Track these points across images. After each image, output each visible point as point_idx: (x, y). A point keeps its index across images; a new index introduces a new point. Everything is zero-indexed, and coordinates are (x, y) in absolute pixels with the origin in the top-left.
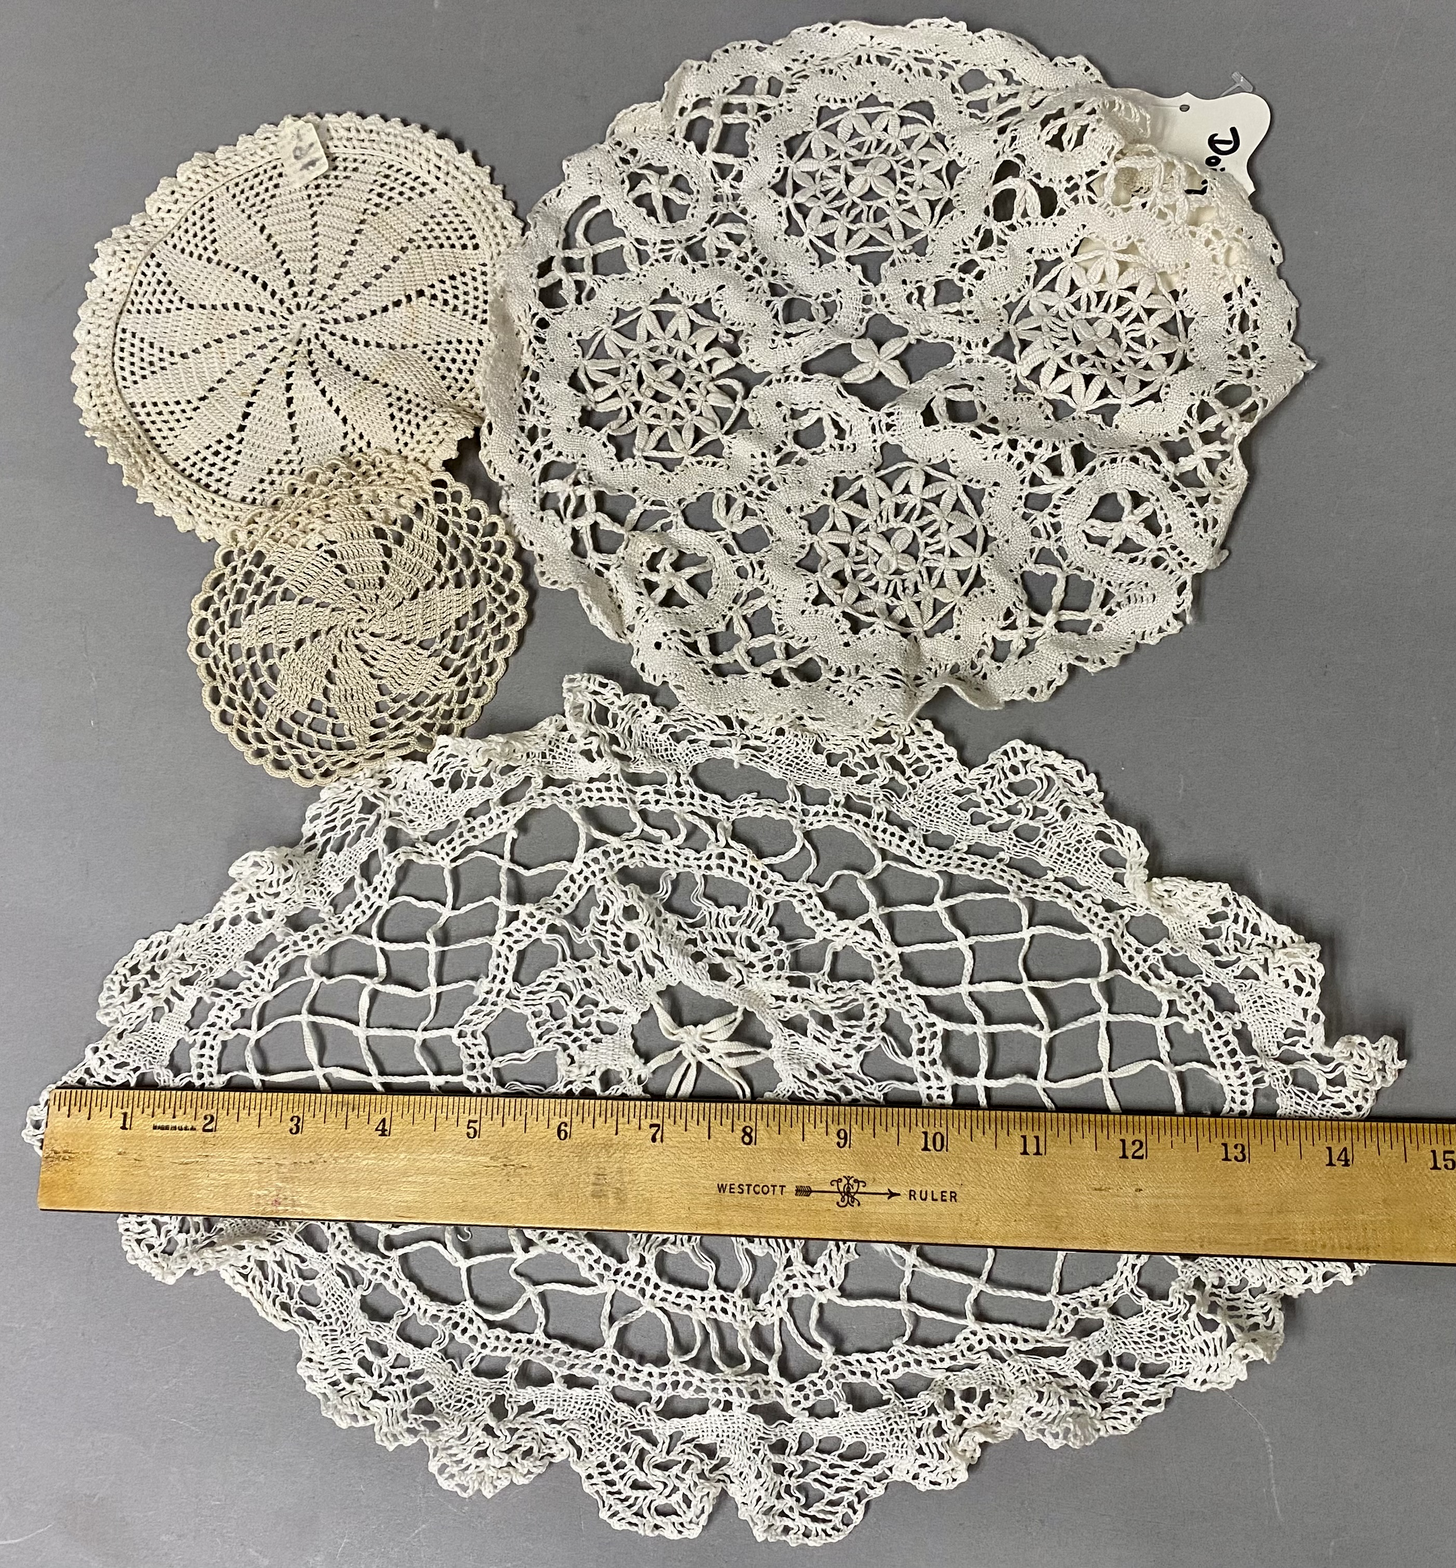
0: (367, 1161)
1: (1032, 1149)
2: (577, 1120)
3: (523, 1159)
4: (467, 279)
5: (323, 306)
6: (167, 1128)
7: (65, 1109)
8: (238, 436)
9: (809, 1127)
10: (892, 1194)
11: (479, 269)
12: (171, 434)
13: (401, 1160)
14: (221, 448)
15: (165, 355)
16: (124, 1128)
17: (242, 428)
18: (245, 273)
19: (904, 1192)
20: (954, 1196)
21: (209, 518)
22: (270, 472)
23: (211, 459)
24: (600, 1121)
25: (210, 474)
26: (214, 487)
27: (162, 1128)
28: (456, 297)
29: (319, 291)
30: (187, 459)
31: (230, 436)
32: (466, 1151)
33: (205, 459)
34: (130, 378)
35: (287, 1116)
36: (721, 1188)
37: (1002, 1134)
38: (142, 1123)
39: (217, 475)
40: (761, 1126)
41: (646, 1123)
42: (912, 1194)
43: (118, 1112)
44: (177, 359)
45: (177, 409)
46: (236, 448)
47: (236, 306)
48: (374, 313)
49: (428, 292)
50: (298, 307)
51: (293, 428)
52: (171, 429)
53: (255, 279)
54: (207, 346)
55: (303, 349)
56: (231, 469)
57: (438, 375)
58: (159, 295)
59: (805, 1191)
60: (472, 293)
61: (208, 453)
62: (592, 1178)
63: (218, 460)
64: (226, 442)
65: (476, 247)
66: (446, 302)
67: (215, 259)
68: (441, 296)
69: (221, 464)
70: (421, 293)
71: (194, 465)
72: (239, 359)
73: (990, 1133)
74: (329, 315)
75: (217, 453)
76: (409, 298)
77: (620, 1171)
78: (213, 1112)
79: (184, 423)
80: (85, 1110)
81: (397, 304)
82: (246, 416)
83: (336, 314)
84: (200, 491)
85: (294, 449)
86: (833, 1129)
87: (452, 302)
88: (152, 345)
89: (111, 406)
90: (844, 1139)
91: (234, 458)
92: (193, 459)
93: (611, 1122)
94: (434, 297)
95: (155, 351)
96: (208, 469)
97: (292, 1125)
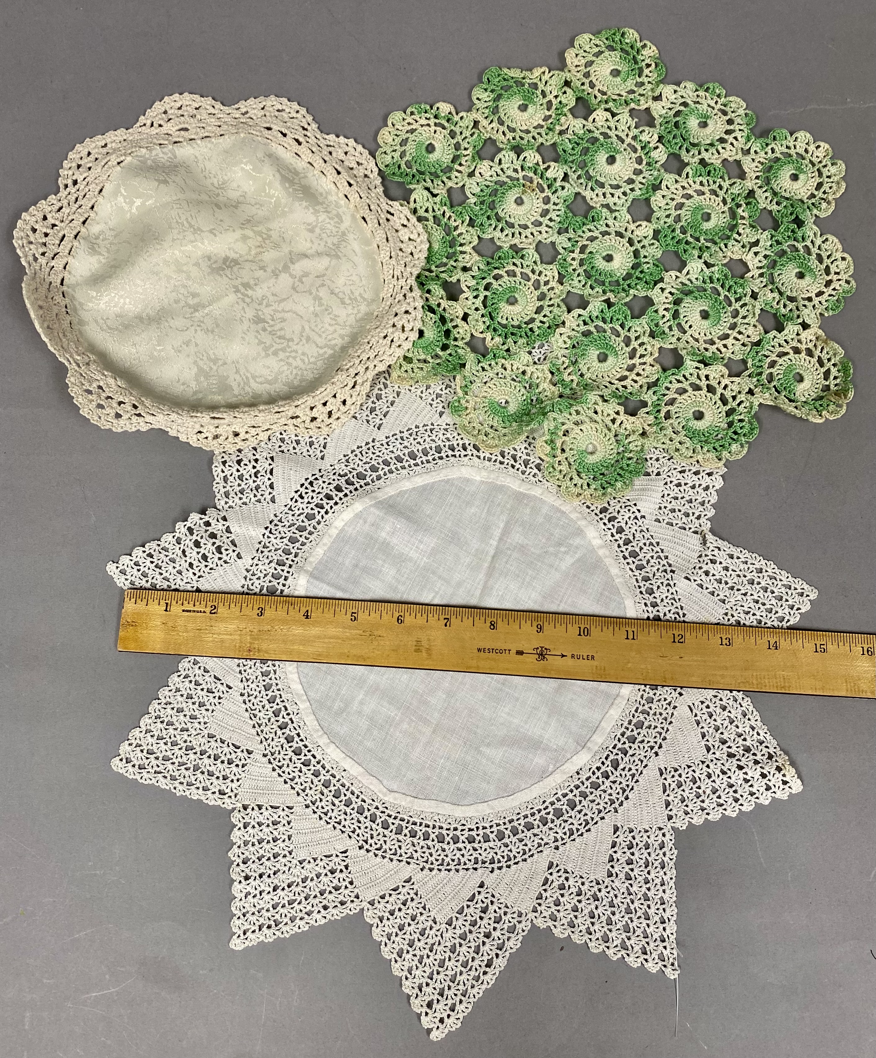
0: (298, 631)
1: (631, 636)
2: (407, 614)
3: (380, 633)
6: (190, 611)
7: (133, 600)
9: (523, 622)
10: (563, 656)
13: (315, 631)
16: (166, 610)
19: (569, 655)
20: (593, 657)
24: (419, 615)
27: (188, 611)
32: (350, 628)
35: (256, 607)
36: (479, 650)
37: (617, 629)
38: (176, 609)
40: (500, 620)
41: (442, 617)
42: (573, 656)
43: (163, 602)
59: (520, 653)
62: (415, 643)
73: (611, 628)
77: (429, 640)
78: (216, 604)
80: (145, 601)
86: (535, 624)
90: (540, 629)
93: (425, 616)
97: (259, 612)
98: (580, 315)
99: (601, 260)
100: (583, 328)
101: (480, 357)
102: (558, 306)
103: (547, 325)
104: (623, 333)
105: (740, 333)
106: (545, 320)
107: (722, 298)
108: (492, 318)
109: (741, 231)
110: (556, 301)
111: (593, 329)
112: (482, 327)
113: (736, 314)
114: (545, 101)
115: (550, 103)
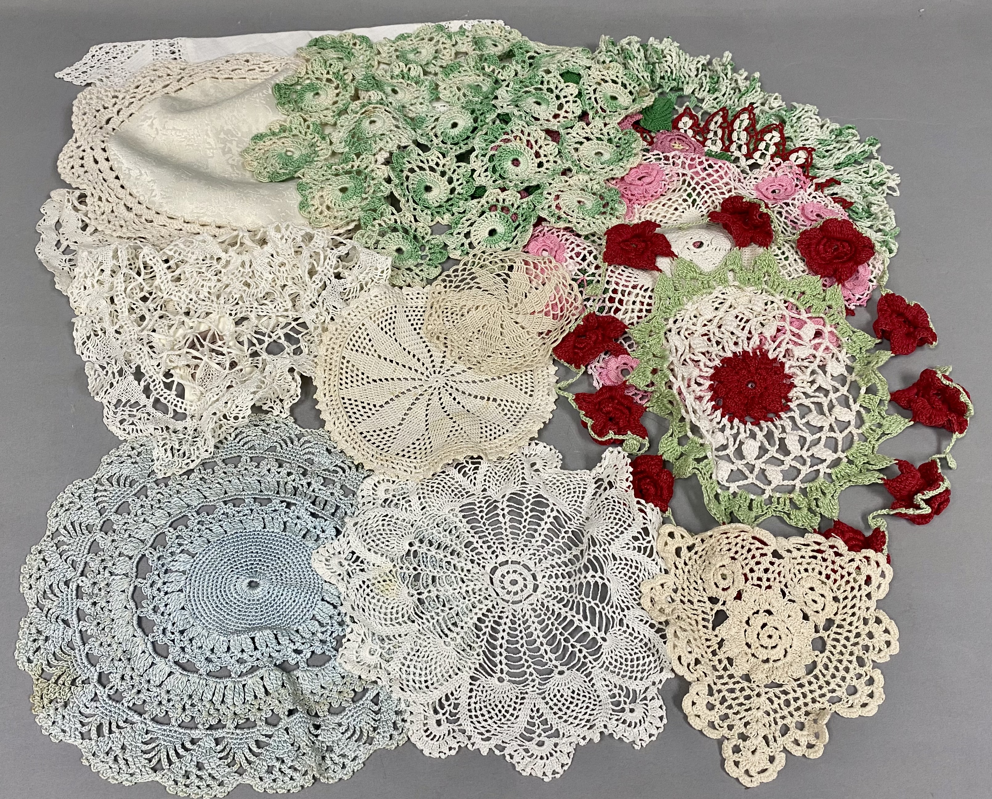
4: (519, 406)
5: (450, 378)
8: (378, 408)
11: (527, 405)
12: (350, 384)
14: (367, 407)
15: (372, 349)
17: (381, 406)
18: (427, 346)
21: (341, 431)
22: (381, 430)
23: (360, 408)
25: (355, 413)
26: (353, 419)
28: (509, 410)
29: (453, 371)
30: (350, 400)
31: (375, 406)
33: (357, 406)
34: (351, 346)
39: (358, 415)
44: (376, 355)
45: (361, 376)
46: (373, 412)
47: (414, 356)
48: (470, 395)
49: (499, 402)
50: (439, 372)
51: (403, 419)
52: (352, 382)
53: (429, 351)
54: (391, 361)
55: (430, 391)
56: (365, 417)
57: (480, 430)
58: (387, 323)
60: (517, 413)
61: (361, 405)
63: (362, 411)
64: (371, 406)
65: (531, 396)
66: (503, 410)
67: (418, 331)
68: (503, 406)
69: (362, 413)
70: (495, 400)
71: (351, 404)
72: (401, 377)
74: (450, 383)
75: (364, 407)
76: (489, 399)
79: (359, 384)
81: (482, 398)
82: (387, 403)
83: (453, 384)
84: (345, 417)
85: (398, 428)
87: (506, 411)
88: (370, 340)
89: (335, 351)
91: (370, 414)
92: (352, 402)
94: (500, 405)
95: (370, 344)
96: (355, 410)
98: (477, 157)
99: (452, 130)
100: (486, 159)
101: (448, 232)
102: (459, 167)
103: (465, 183)
104: (511, 137)
105: (565, 97)
106: (460, 182)
107: (534, 91)
108: (428, 208)
109: (503, 78)
110: (454, 166)
111: (493, 152)
112: (429, 218)
113: (550, 90)
114: (324, 82)
115: (329, 80)
